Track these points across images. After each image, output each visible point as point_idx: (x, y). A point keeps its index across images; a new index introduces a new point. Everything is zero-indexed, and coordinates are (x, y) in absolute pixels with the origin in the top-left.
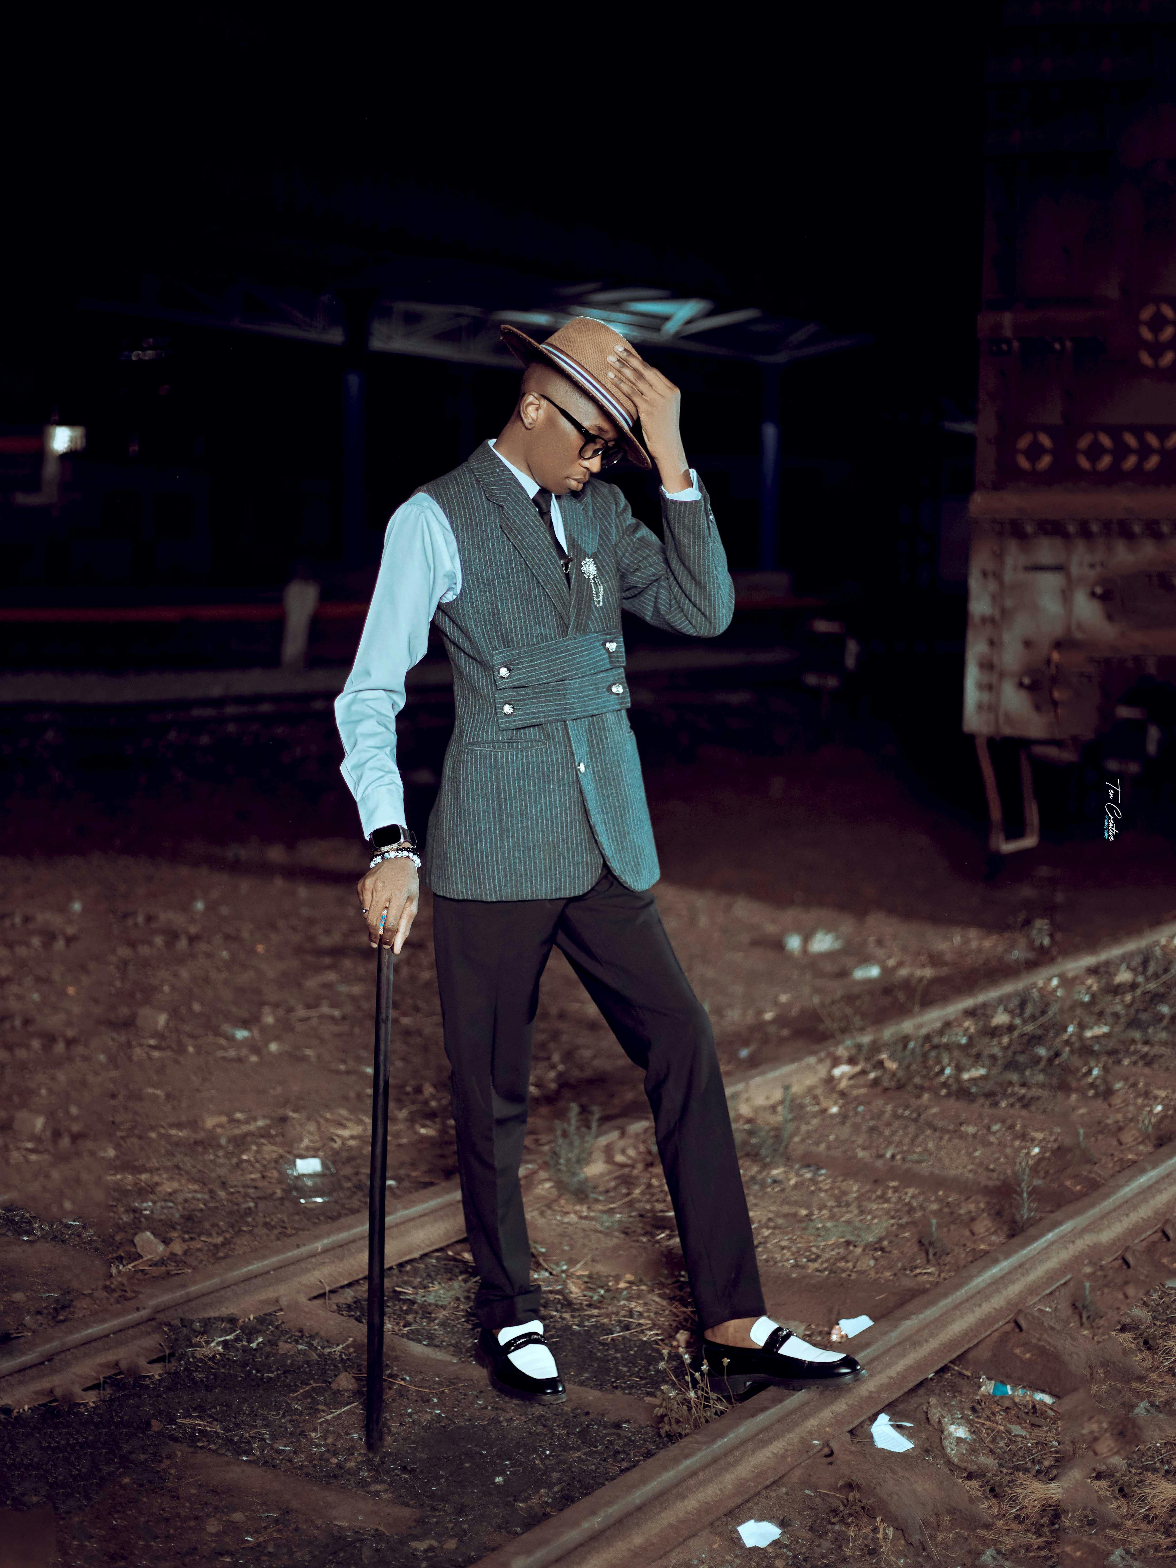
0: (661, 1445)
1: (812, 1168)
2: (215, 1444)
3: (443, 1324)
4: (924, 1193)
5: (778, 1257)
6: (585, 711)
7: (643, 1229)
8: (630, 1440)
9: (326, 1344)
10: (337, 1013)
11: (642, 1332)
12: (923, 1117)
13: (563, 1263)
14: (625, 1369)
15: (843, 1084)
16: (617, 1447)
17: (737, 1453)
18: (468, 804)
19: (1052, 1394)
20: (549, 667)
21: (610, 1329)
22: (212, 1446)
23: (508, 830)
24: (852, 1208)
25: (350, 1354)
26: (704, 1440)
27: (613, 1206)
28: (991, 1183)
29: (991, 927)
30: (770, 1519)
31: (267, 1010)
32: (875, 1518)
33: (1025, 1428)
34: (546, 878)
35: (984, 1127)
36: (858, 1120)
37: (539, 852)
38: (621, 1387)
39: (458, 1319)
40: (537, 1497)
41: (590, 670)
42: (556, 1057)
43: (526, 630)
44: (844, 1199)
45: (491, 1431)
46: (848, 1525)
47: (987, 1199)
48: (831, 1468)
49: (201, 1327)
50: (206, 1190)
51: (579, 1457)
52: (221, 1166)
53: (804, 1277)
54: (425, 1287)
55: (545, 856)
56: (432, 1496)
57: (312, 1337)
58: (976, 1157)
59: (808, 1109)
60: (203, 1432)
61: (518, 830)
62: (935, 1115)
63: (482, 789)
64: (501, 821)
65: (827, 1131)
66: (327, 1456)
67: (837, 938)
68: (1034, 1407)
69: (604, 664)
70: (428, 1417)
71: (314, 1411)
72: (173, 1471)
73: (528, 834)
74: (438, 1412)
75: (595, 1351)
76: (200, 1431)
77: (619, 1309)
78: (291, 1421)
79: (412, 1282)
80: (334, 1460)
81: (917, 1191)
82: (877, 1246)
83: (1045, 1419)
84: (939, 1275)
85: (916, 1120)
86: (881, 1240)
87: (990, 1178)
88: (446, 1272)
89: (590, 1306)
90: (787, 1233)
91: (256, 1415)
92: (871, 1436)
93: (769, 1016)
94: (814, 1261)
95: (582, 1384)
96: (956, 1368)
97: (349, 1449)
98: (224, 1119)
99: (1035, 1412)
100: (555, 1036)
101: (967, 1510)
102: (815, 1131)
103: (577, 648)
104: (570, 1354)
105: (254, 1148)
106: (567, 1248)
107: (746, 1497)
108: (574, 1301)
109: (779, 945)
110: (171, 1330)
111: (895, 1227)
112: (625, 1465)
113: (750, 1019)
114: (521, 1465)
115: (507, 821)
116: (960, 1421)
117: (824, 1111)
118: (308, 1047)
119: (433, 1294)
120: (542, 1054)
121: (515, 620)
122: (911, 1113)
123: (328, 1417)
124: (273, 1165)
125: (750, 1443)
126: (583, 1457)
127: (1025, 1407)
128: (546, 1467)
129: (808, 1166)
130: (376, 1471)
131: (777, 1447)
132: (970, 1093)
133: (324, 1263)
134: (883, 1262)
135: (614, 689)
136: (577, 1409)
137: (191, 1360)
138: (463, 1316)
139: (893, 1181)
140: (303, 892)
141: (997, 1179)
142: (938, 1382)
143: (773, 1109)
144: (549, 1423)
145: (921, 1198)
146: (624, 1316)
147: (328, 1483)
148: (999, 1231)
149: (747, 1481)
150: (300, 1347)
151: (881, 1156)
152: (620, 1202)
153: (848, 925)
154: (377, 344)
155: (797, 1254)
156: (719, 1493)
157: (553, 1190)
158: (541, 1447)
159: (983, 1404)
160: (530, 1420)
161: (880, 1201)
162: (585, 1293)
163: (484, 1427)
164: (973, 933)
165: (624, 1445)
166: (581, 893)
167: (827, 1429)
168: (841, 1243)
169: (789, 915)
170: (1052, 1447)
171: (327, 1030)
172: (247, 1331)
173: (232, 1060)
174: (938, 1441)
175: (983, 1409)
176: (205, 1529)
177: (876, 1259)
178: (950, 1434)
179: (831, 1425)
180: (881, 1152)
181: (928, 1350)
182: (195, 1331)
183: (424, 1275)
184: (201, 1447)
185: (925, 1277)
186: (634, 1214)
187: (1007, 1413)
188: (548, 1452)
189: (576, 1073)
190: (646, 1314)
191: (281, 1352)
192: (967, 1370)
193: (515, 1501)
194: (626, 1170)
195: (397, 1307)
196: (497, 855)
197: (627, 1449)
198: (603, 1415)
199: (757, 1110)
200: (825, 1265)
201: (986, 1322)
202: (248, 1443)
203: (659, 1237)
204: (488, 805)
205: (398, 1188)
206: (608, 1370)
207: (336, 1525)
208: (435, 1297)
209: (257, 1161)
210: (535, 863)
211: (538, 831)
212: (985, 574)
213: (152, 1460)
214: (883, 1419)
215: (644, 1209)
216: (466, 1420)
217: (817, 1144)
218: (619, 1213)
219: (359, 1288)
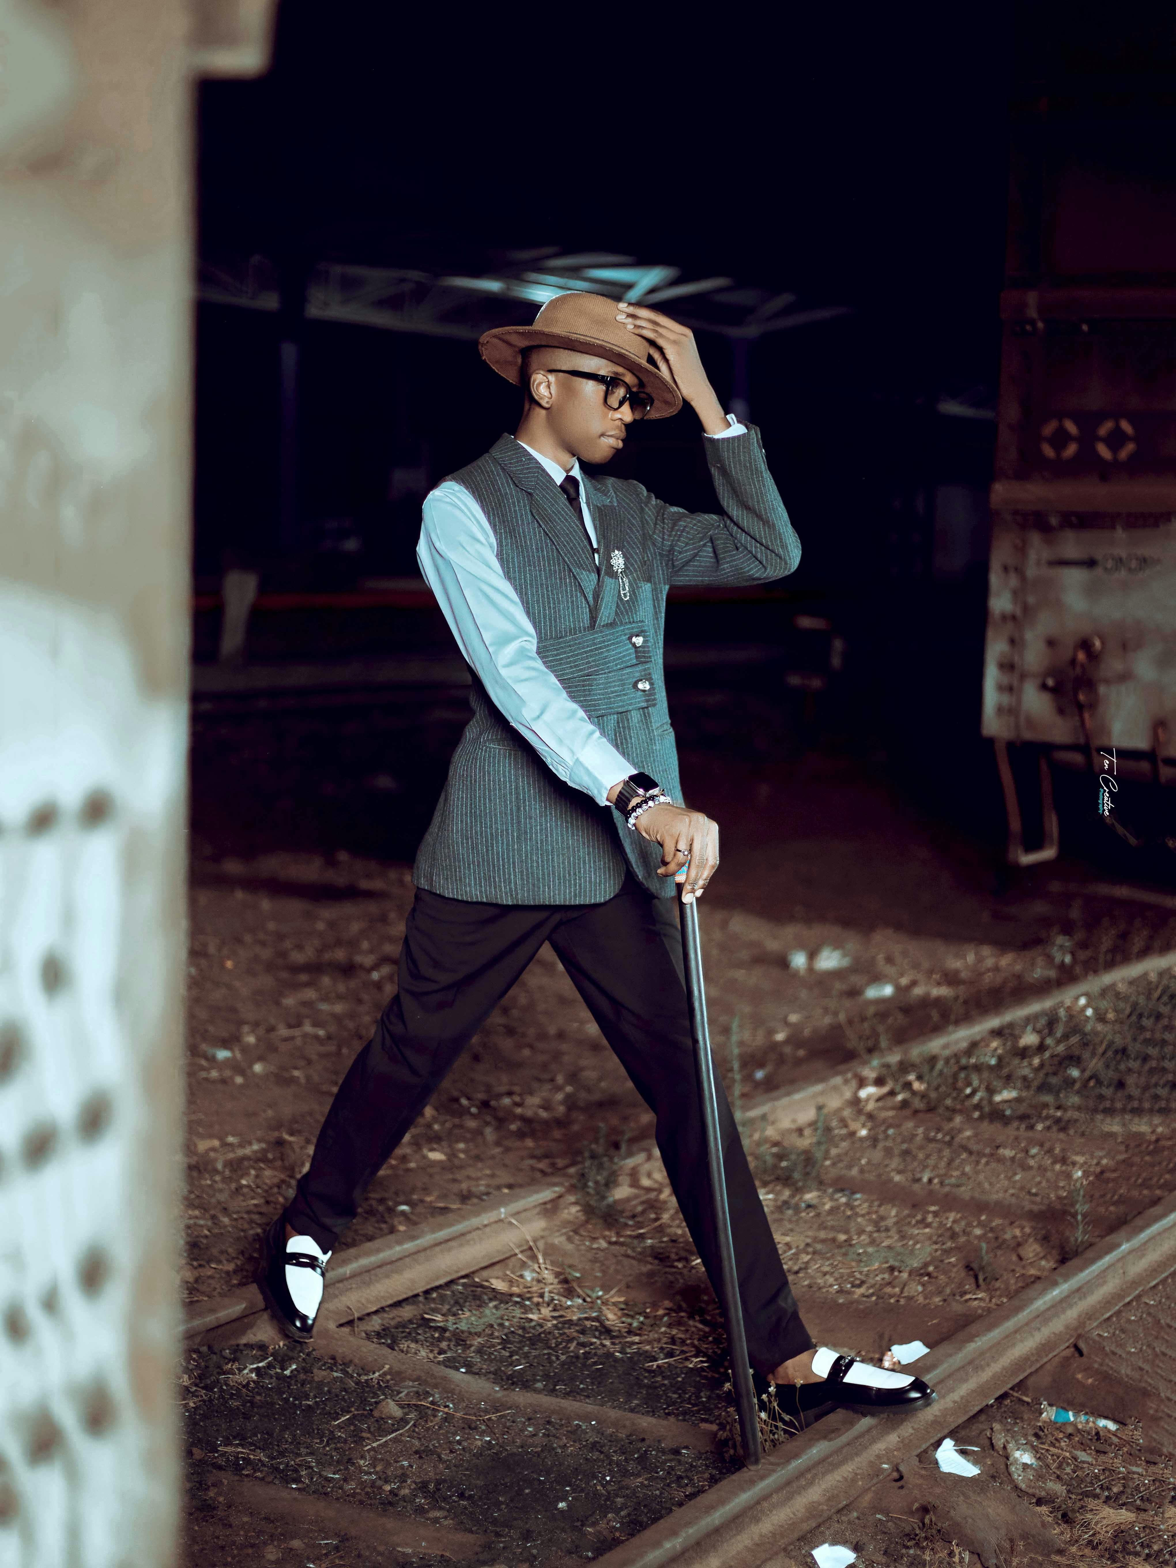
0: (724, 1471)
1: (846, 1193)
2: (261, 1472)
3: (480, 1351)
4: (966, 1218)
5: (820, 1281)
6: (610, 708)
7: (677, 1254)
8: (691, 1465)
9: (361, 1371)
10: (321, 1033)
11: (687, 1359)
12: (957, 1140)
13: (598, 1289)
14: (676, 1396)
15: (870, 1106)
16: (679, 1473)
17: (809, 1476)
18: (485, 804)
19: (1115, 1420)
20: (575, 661)
21: (654, 1357)
22: (258, 1474)
23: (526, 833)
24: (892, 1233)
25: (388, 1381)
26: (777, 1461)
27: (642, 1231)
28: (1036, 1208)
29: (1002, 945)
30: (844, 1543)
31: (246, 1028)
32: (950, 1542)
33: (1090, 1454)
34: (565, 883)
35: (1022, 1151)
36: (889, 1144)
37: (558, 855)
38: (674, 1414)
39: (494, 1346)
40: (605, 1521)
41: (616, 665)
42: (560, 1079)
43: (555, 621)
44: (883, 1224)
45: (546, 1457)
46: (923, 1549)
47: (1033, 1224)
48: (903, 1492)
49: (231, 1354)
50: (207, 1216)
51: (642, 1483)
52: (221, 1191)
53: (852, 1303)
54: (454, 1315)
55: (564, 860)
56: (495, 1522)
57: (346, 1364)
58: (1015, 1182)
59: (836, 1132)
60: (247, 1460)
61: (536, 833)
62: (969, 1138)
63: (500, 789)
64: (519, 822)
65: (858, 1155)
66: (379, 1483)
67: (844, 955)
68: (1097, 1434)
69: (631, 660)
70: (479, 1443)
71: (359, 1440)
72: (221, 1499)
73: (547, 836)
74: (488, 1439)
75: (641, 1377)
76: (244, 1459)
77: (661, 1336)
78: (336, 1449)
79: (441, 1309)
80: (387, 1488)
81: (959, 1216)
82: (922, 1271)
83: (1110, 1445)
84: (990, 1301)
85: (949, 1144)
86: (926, 1265)
87: (1033, 1203)
88: (474, 1299)
89: (630, 1332)
90: (828, 1259)
91: (299, 1443)
92: (937, 1462)
93: (780, 1037)
94: (859, 1286)
95: (632, 1410)
96: (1015, 1394)
97: (400, 1477)
98: (216, 1143)
99: (1098, 1439)
100: (557, 1056)
101: (1040, 1535)
102: (846, 1154)
103: (604, 642)
104: (616, 1381)
105: (253, 1172)
106: (599, 1274)
107: (820, 1520)
108: (612, 1328)
109: (783, 963)
110: (200, 1357)
111: (939, 1253)
112: (689, 1490)
113: (760, 1039)
114: (582, 1490)
115: (525, 823)
116: (1025, 1447)
117: (853, 1134)
118: (296, 1068)
119: (465, 1321)
120: (546, 1076)
121: (544, 610)
122: (944, 1136)
123: (375, 1445)
124: (275, 1190)
125: (821, 1466)
126: (646, 1482)
127: (1089, 1433)
128: (609, 1493)
129: (842, 1190)
130: (433, 1497)
131: (847, 1470)
132: (1004, 1116)
133: (351, 1288)
134: (930, 1288)
135: (640, 686)
136: (631, 1435)
137: (225, 1387)
138: (499, 1344)
139: (932, 1205)
140: (266, 904)
141: (1041, 1203)
142: (998, 1408)
143: (800, 1131)
144: (605, 1449)
145: (963, 1223)
146: (666, 1343)
147: (385, 1511)
148: (1049, 1257)
149: (820, 1504)
150: (335, 1374)
151: (919, 1180)
152: (649, 1228)
153: (853, 944)
154: (314, 311)
155: (840, 1279)
156: (792, 1516)
157: (580, 1214)
158: (600, 1473)
159: (1046, 1430)
160: (584, 1446)
161: (921, 1226)
162: (624, 1319)
163: (538, 1454)
164: (986, 951)
165: (686, 1470)
166: (602, 900)
167: (895, 1453)
168: (884, 1269)
169: (790, 931)
170: (1119, 1473)
171: (313, 1050)
172: (280, 1358)
173: (214, 1082)
174: (1003, 1467)
175: (1046, 1435)
176: (264, 1556)
177: (923, 1285)
178: (1016, 1460)
179: (898, 1449)
180: (918, 1176)
181: (990, 1374)
182: (225, 1358)
183: (452, 1302)
184: (247, 1476)
185: (976, 1302)
186: (665, 1239)
187: (1070, 1440)
188: (608, 1478)
189: (583, 1095)
190: (688, 1342)
191: (316, 1379)
192: (1027, 1396)
193: (582, 1525)
194: (653, 1195)
195: (428, 1335)
196: (514, 859)
197: (689, 1474)
198: (659, 1441)
199: (785, 1133)
200: (871, 1291)
201: (1045, 1348)
202: (296, 1471)
203: (694, 1263)
204: (506, 806)
205: (412, 1213)
206: (659, 1397)
207: (399, 1551)
208: (467, 1324)
209: (258, 1187)
210: (553, 867)
211: (557, 834)
212: (1006, 569)
213: (197, 1489)
214: (948, 1444)
215: (676, 1234)
216: (518, 1447)
217: (850, 1167)
218: (651, 1238)
219: (386, 1315)
